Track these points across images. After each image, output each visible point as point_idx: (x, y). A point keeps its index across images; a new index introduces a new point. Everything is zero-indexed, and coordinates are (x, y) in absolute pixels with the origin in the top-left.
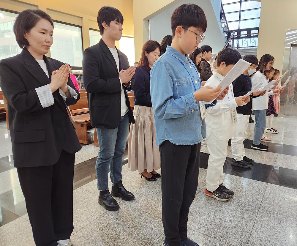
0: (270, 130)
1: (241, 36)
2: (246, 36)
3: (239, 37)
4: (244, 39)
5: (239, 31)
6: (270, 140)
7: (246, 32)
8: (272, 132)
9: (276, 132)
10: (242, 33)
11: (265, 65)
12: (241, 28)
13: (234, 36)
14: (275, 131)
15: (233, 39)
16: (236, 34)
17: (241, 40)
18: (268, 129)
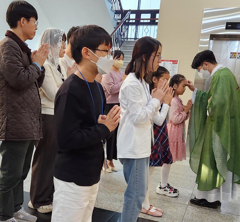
0: (165, 190)
1: (142, 21)
2: (149, 21)
3: (138, 23)
4: (145, 27)
5: (138, 13)
6: (160, 214)
7: (148, 16)
8: (167, 193)
9: (175, 195)
10: (143, 16)
11: (144, 60)
12: (141, 9)
13: (129, 19)
14: (174, 193)
15: (128, 24)
16: (133, 16)
17: (141, 27)
18: (160, 188)
